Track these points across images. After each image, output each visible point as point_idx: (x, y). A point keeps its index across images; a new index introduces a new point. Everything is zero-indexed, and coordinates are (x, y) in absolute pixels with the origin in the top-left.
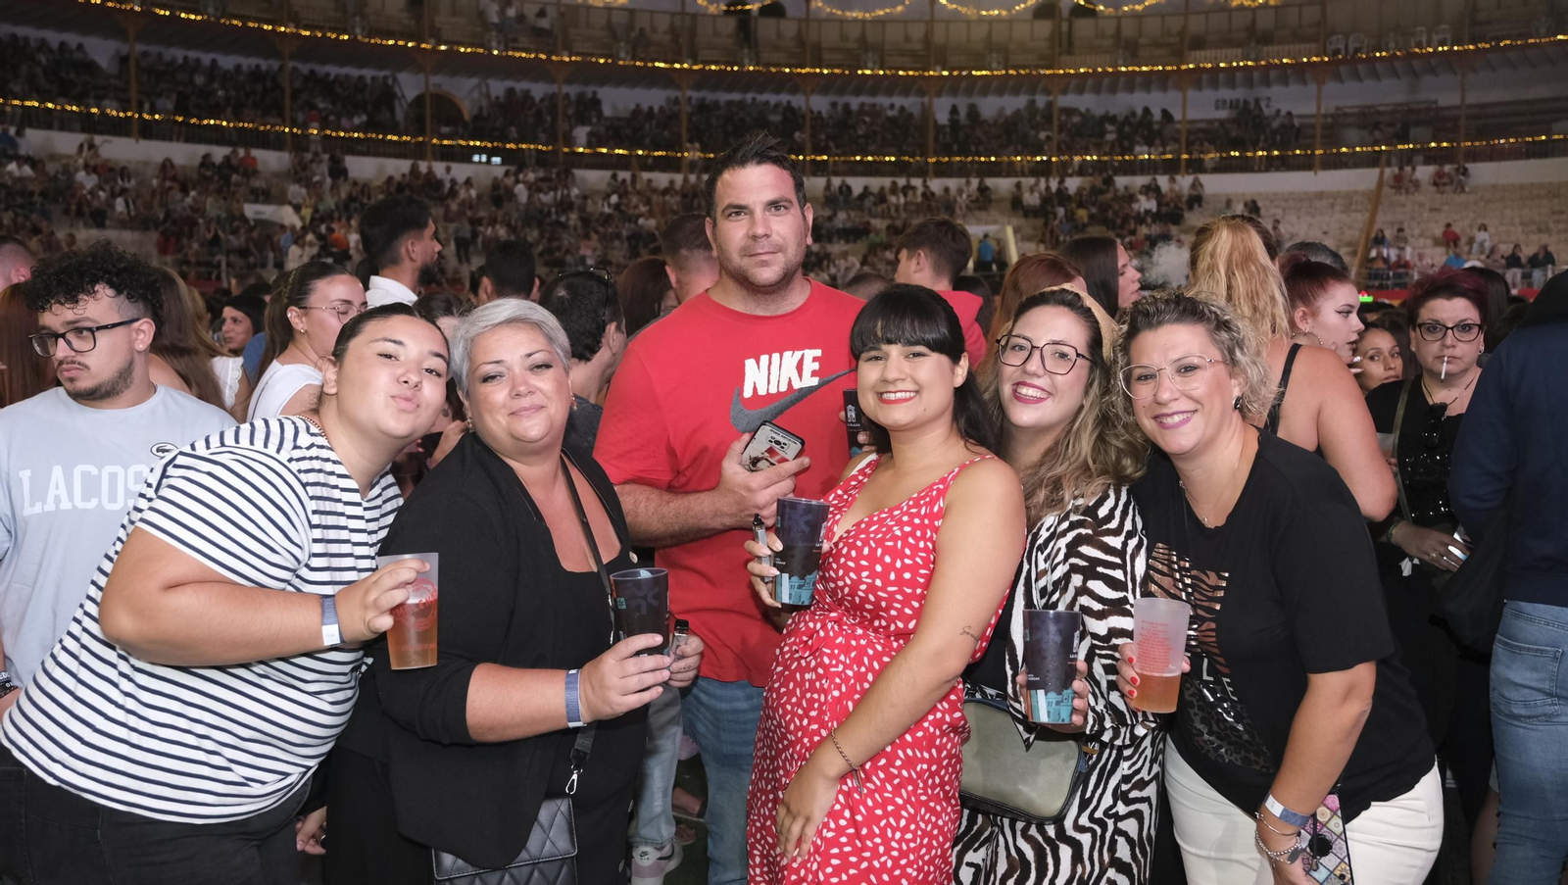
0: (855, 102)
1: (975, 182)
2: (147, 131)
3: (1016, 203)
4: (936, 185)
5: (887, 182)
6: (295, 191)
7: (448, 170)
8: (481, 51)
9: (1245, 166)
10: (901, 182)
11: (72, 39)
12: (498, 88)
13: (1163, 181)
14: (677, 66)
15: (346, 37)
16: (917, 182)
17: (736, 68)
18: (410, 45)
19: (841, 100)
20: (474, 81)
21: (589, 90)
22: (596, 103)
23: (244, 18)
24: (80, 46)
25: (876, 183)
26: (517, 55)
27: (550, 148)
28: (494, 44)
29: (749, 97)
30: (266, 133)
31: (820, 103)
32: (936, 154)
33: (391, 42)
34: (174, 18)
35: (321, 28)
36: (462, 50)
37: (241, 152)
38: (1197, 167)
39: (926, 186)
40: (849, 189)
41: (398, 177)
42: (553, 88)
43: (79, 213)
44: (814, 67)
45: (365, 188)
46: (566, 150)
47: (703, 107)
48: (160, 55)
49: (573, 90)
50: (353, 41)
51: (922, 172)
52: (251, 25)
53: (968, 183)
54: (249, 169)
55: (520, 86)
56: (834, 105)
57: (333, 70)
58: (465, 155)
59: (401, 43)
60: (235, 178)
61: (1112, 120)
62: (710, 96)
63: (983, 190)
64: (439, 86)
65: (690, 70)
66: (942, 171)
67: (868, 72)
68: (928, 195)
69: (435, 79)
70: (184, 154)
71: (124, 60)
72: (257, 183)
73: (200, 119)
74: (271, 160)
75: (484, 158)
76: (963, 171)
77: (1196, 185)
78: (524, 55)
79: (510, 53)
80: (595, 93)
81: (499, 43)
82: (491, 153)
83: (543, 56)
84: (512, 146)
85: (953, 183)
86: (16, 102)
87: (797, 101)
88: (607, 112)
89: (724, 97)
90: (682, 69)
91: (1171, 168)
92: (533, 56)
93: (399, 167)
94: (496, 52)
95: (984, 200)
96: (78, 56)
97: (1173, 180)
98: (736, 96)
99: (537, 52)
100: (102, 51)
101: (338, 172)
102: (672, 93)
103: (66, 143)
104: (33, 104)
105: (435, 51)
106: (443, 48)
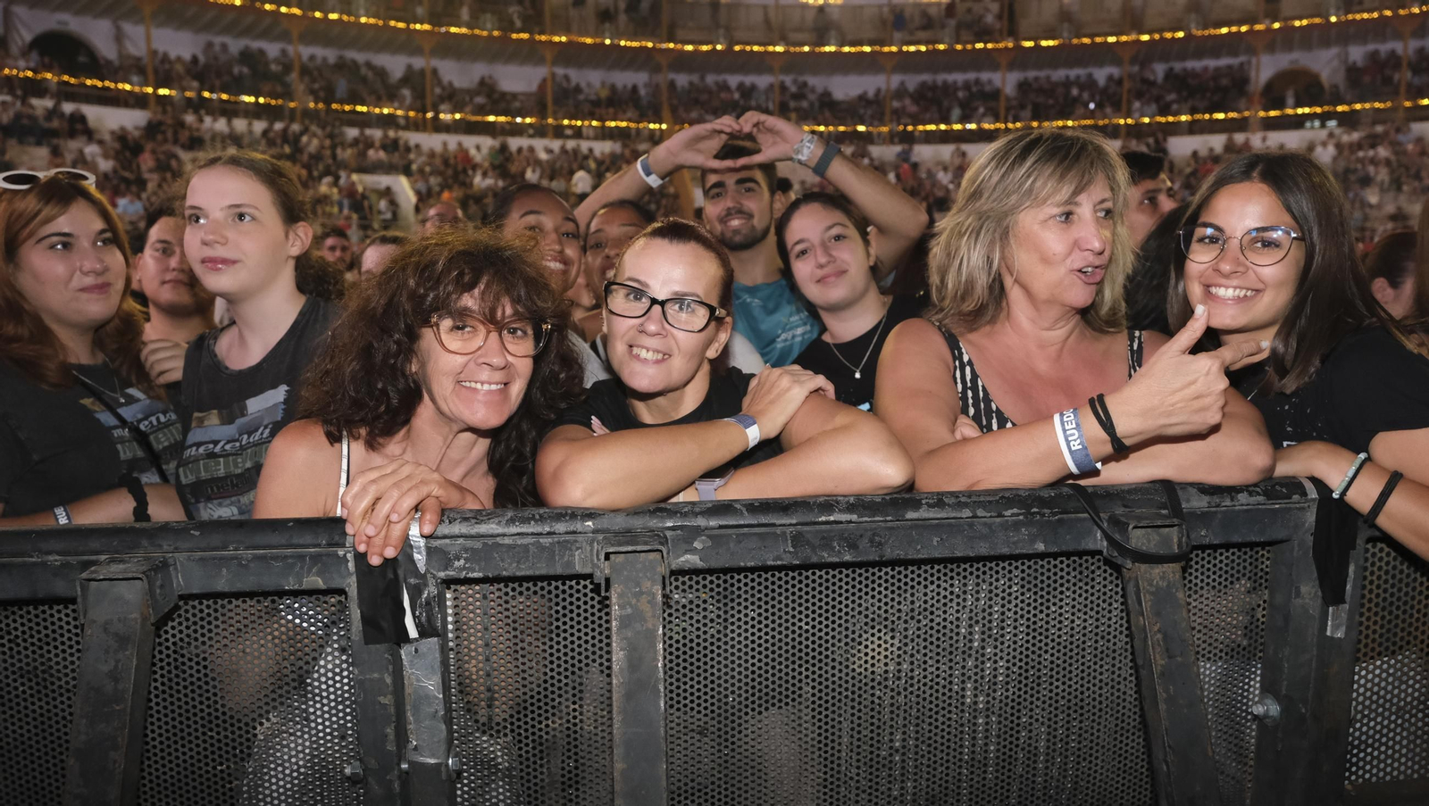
7: (1264, 139)
8: (1317, 20)
11: (985, 76)
12: (1357, 53)
15: (1181, 34)
18: (1244, 29)
23: (1092, 36)
24: (990, 82)
26: (1358, 17)
27: (1389, 104)
28: (1332, 11)
30: (1105, 126)
33: (1224, 30)
34: (1037, 47)
35: (1160, 31)
36: (1297, 23)
46: (1408, 104)
48: (1048, 78)
50: (1189, 37)
52: (1098, 40)
55: (1384, 48)
58: (1298, 123)
59: (1234, 29)
64: (1296, 61)
71: (1023, 86)
75: (1317, 123)
78: (1366, 16)
79: (1350, 17)
81: (1338, 9)
82: (1324, 118)
83: (1388, 13)
84: (1342, 108)
86: (921, 128)
92: (1376, 15)
94: (1333, 19)
96: (987, 88)
99: (1379, 9)
100: (1007, 82)
104: (932, 127)
105: (1269, 30)
106: (1276, 25)
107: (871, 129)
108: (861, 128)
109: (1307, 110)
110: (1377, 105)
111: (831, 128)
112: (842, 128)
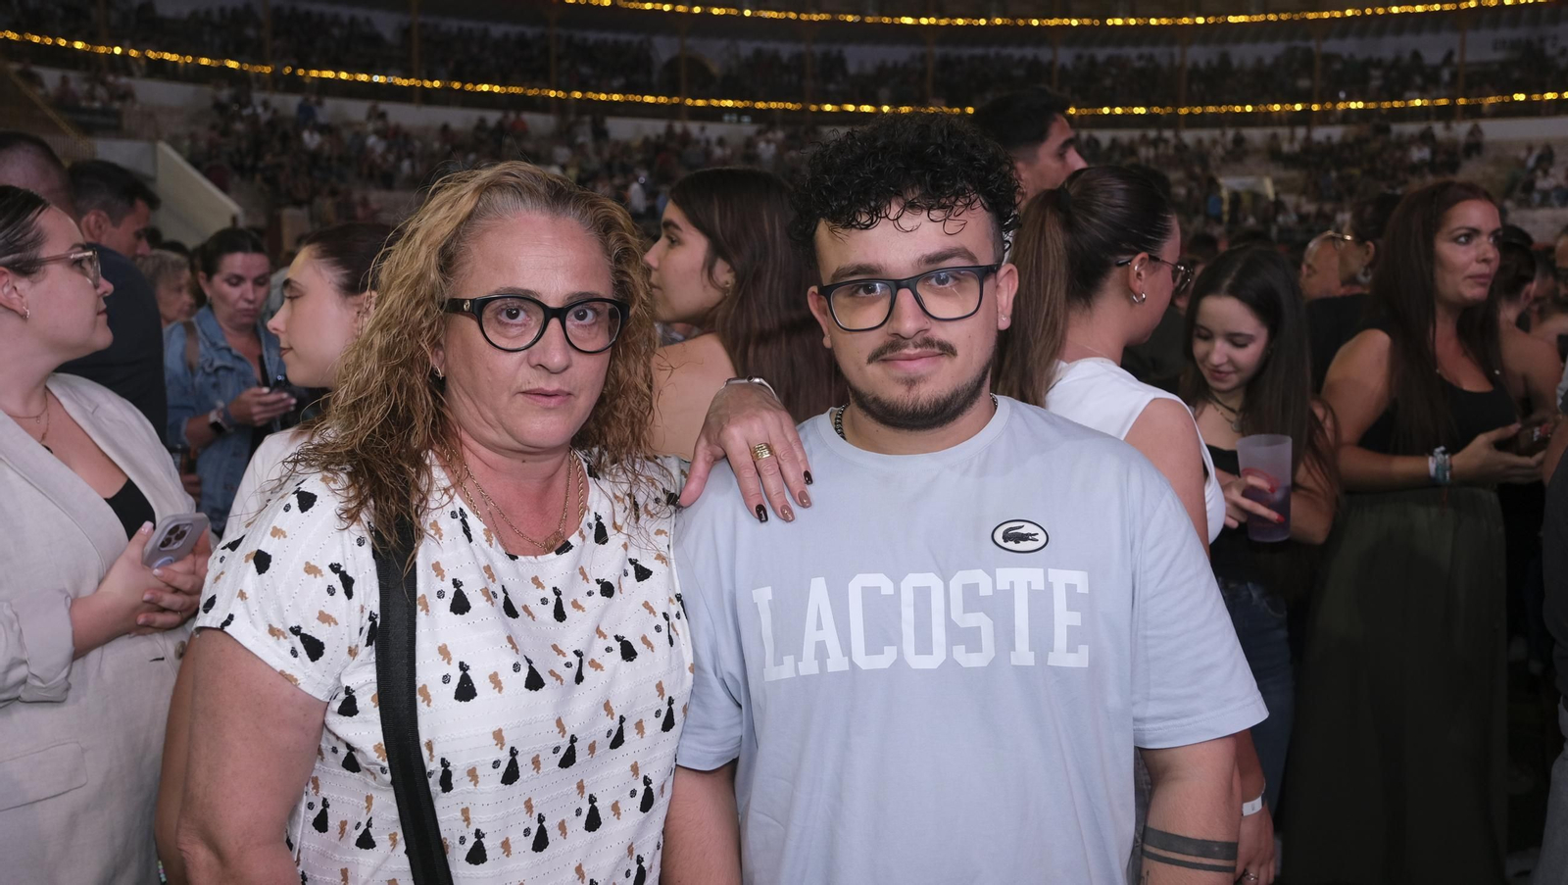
0: (1102, 54)
1: (1230, 133)
2: (428, 97)
3: (1274, 154)
4: (1189, 136)
5: (1136, 134)
6: (562, 153)
7: (703, 129)
8: (733, 12)
9: (1529, 110)
10: (1152, 134)
11: (360, 13)
12: (746, 48)
13: (1439, 129)
14: (924, 21)
16: (1168, 134)
17: (983, 22)
18: (667, 8)
19: (1086, 52)
20: (724, 43)
21: (835, 49)
22: (840, 62)
24: (368, 21)
25: (1125, 135)
26: (769, 15)
27: (798, 106)
29: (992, 51)
30: (533, 98)
31: (1065, 56)
32: (1188, 104)
36: (715, 11)
37: (512, 116)
38: (1474, 112)
39: (1177, 136)
40: (1096, 142)
41: (653, 137)
42: (802, 47)
43: (371, 176)
44: (1062, 17)
45: (625, 148)
46: (814, 108)
47: (945, 64)
49: (818, 49)
50: (615, 6)
51: (1173, 122)
53: (1223, 134)
54: (520, 132)
55: (770, 46)
56: (1079, 57)
57: (592, 36)
58: (718, 115)
59: (658, 6)
60: (508, 141)
61: (1378, 64)
62: (953, 52)
63: (1239, 141)
64: (693, 48)
65: (936, 27)
66: (1193, 122)
67: (1119, 22)
68: (1181, 147)
69: (689, 42)
70: (460, 119)
71: (406, 32)
72: (529, 146)
73: (475, 84)
74: (539, 123)
75: (734, 118)
76: (1217, 121)
77: (1475, 131)
78: (774, 14)
79: (763, 14)
80: (840, 52)
82: (742, 113)
83: (793, 16)
84: (760, 105)
85: (1206, 134)
86: (314, 73)
87: (1045, 54)
88: (852, 68)
89: (966, 52)
90: (929, 25)
91: (1447, 114)
92: (782, 15)
93: (655, 128)
94: (747, 13)
95: (1238, 152)
96: (366, 29)
97: (1448, 128)
98: (979, 51)
99: (786, 10)
100: (386, 24)
101: (600, 133)
102: (916, 50)
103: (357, 110)
104: (329, 74)
105: (690, 14)
106: (697, 10)
107: (246, 67)
108: (233, 64)
109: (729, 103)
110: (789, 106)
111: (189, 59)
112: (205, 61)
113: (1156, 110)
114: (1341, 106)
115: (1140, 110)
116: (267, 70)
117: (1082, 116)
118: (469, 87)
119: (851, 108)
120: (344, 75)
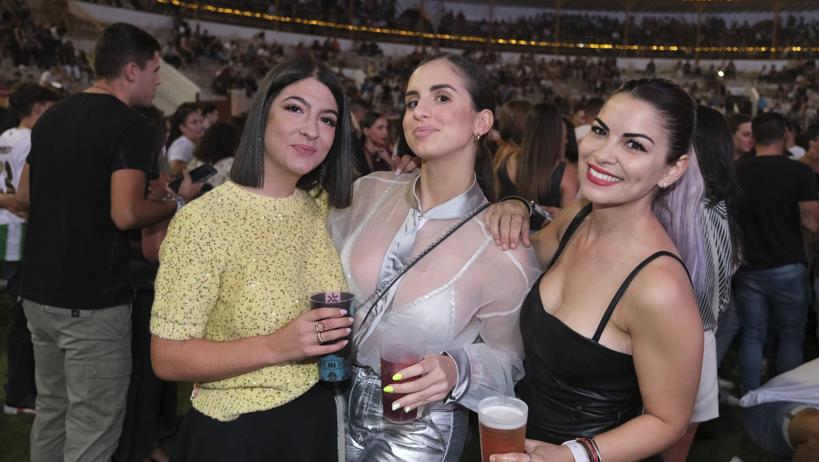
109: (448, 37)
110: (480, 40)
113: (684, 48)
114: (787, 49)
115: (675, 48)
116: (195, 7)
117: (640, 51)
118: (305, 22)
119: (514, 42)
120: (237, 12)
